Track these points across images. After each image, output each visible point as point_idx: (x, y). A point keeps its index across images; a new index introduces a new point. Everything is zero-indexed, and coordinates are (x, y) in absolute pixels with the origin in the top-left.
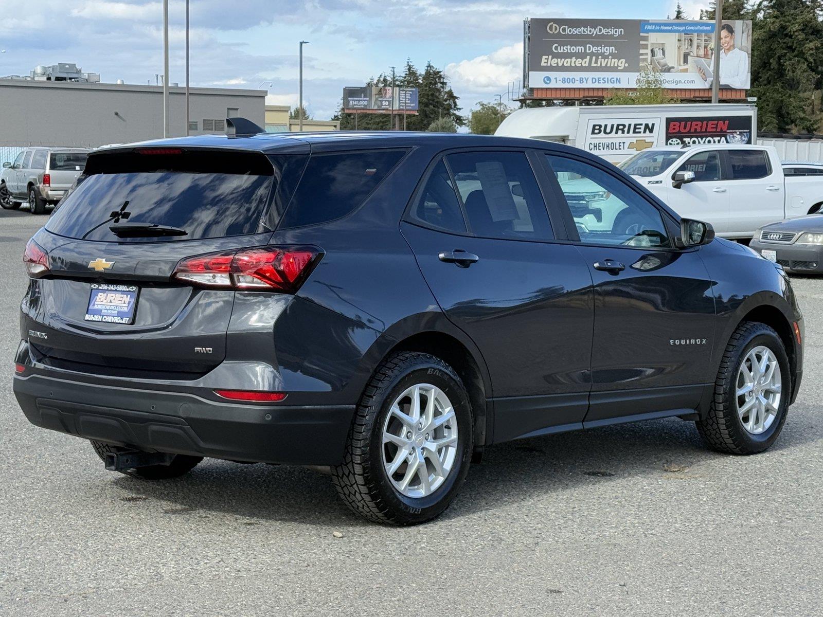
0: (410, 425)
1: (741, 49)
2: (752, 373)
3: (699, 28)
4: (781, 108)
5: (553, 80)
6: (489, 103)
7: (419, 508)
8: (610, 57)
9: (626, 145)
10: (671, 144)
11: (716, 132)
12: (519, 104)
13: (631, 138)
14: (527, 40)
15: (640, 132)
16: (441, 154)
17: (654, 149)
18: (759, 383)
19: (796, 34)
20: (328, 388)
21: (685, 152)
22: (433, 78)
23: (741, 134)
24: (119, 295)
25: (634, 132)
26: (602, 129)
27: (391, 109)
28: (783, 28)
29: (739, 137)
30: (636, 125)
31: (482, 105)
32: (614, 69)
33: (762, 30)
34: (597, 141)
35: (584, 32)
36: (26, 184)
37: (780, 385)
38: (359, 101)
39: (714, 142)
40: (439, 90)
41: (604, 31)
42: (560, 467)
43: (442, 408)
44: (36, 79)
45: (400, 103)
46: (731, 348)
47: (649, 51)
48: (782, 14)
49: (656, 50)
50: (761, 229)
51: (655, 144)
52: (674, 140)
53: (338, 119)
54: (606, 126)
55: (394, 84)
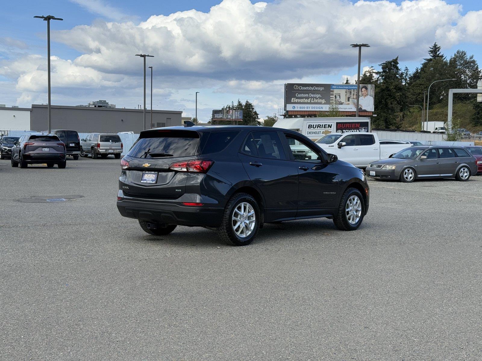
0: (241, 215)
1: (370, 96)
2: (351, 204)
3: (353, 87)
4: (386, 119)
5: (296, 108)
6: (271, 117)
7: (244, 240)
8: (319, 99)
9: (321, 133)
10: (338, 132)
11: (355, 128)
12: (283, 117)
13: (323, 130)
14: (286, 92)
15: (326, 128)
16: (251, 132)
17: (332, 134)
18: (354, 208)
19: (392, 90)
20: (217, 202)
21: (342, 135)
22: (249, 106)
23: (364, 128)
24: (152, 175)
25: (324, 128)
26: (312, 126)
27: (232, 118)
28: (387, 87)
29: (364, 130)
30: (325, 125)
31: (268, 117)
32: (320, 103)
33: (379, 88)
34: (310, 131)
35: (308, 88)
36: (90, 147)
37: (361, 208)
38: (219, 115)
39: (355, 131)
40: (251, 111)
41: (316, 88)
42: (289, 233)
43: (250, 210)
44: (90, 106)
45: (235, 116)
46: (344, 196)
47: (334, 96)
48: (386, 82)
49: (337, 96)
50: (370, 163)
51: (332, 132)
52: (339, 130)
53: (210, 123)
54: (314, 125)
55: (233, 108)
